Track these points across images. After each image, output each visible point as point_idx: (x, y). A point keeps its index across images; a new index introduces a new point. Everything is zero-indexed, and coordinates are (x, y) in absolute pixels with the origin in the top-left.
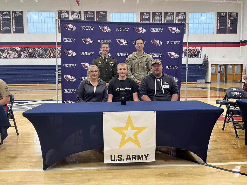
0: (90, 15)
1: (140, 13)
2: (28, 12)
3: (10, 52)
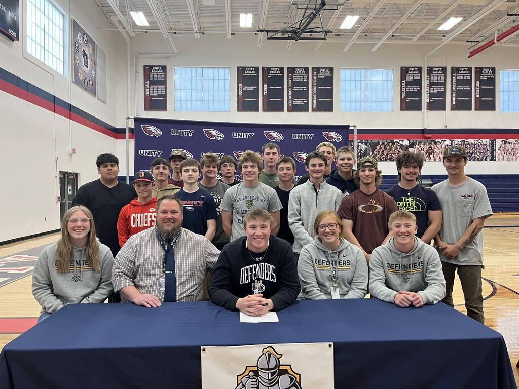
0: (463, 76)
2: (341, 70)
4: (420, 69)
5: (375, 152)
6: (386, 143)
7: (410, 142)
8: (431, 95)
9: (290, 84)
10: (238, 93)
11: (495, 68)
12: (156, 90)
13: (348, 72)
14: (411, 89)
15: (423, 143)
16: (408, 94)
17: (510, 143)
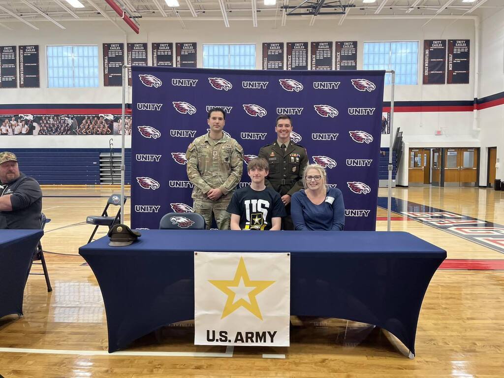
0: (164, 52)
1: (264, 44)
2: (48, 47)
3: (14, 122)
4: (121, 45)
5: (81, 126)
6: (91, 118)
7: (114, 117)
11: (196, 43)
13: (55, 49)
14: (113, 65)
15: (127, 118)
16: (111, 70)
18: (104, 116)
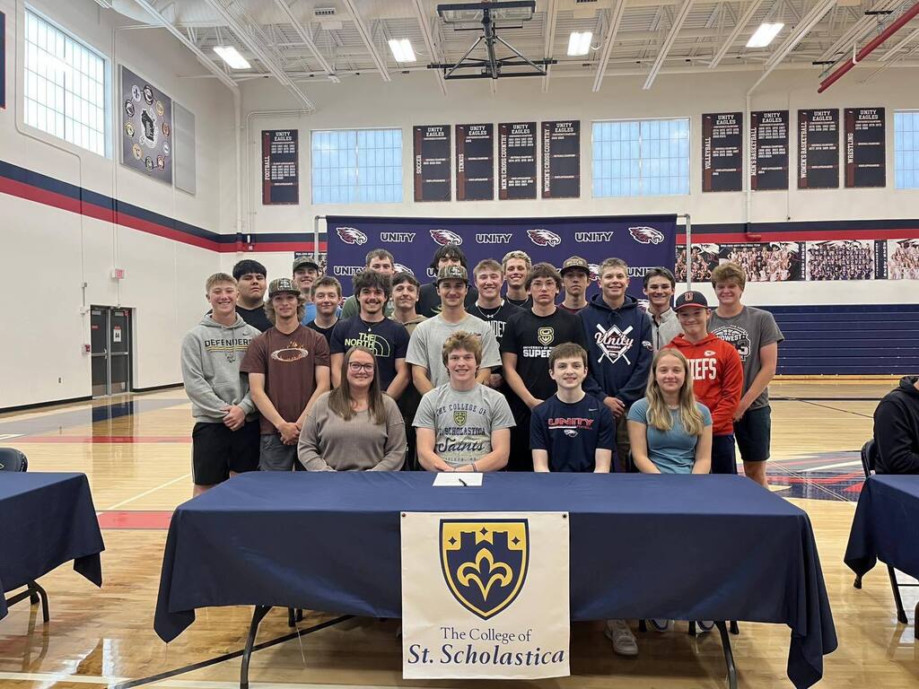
0: (822, 125)
2: (594, 124)
4: (738, 117)
7: (720, 248)
8: (760, 163)
9: (504, 152)
10: (415, 171)
11: (883, 109)
12: (281, 171)
13: (607, 127)
14: (721, 152)
15: (745, 249)
16: (717, 162)
17: (915, 246)
18: (700, 247)
